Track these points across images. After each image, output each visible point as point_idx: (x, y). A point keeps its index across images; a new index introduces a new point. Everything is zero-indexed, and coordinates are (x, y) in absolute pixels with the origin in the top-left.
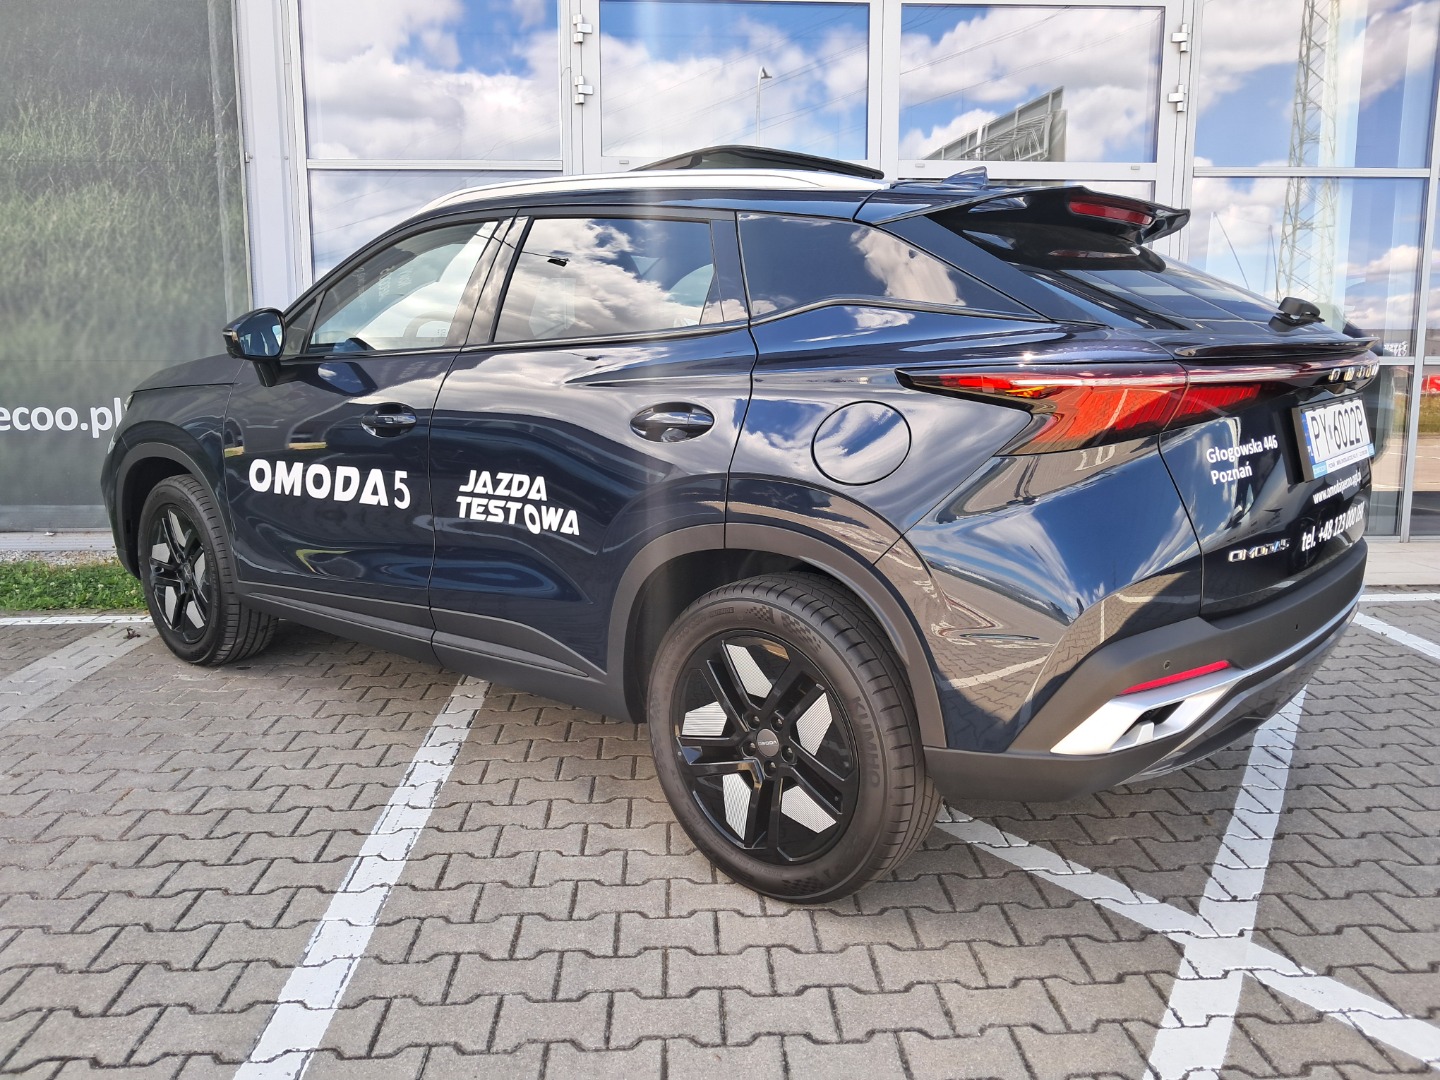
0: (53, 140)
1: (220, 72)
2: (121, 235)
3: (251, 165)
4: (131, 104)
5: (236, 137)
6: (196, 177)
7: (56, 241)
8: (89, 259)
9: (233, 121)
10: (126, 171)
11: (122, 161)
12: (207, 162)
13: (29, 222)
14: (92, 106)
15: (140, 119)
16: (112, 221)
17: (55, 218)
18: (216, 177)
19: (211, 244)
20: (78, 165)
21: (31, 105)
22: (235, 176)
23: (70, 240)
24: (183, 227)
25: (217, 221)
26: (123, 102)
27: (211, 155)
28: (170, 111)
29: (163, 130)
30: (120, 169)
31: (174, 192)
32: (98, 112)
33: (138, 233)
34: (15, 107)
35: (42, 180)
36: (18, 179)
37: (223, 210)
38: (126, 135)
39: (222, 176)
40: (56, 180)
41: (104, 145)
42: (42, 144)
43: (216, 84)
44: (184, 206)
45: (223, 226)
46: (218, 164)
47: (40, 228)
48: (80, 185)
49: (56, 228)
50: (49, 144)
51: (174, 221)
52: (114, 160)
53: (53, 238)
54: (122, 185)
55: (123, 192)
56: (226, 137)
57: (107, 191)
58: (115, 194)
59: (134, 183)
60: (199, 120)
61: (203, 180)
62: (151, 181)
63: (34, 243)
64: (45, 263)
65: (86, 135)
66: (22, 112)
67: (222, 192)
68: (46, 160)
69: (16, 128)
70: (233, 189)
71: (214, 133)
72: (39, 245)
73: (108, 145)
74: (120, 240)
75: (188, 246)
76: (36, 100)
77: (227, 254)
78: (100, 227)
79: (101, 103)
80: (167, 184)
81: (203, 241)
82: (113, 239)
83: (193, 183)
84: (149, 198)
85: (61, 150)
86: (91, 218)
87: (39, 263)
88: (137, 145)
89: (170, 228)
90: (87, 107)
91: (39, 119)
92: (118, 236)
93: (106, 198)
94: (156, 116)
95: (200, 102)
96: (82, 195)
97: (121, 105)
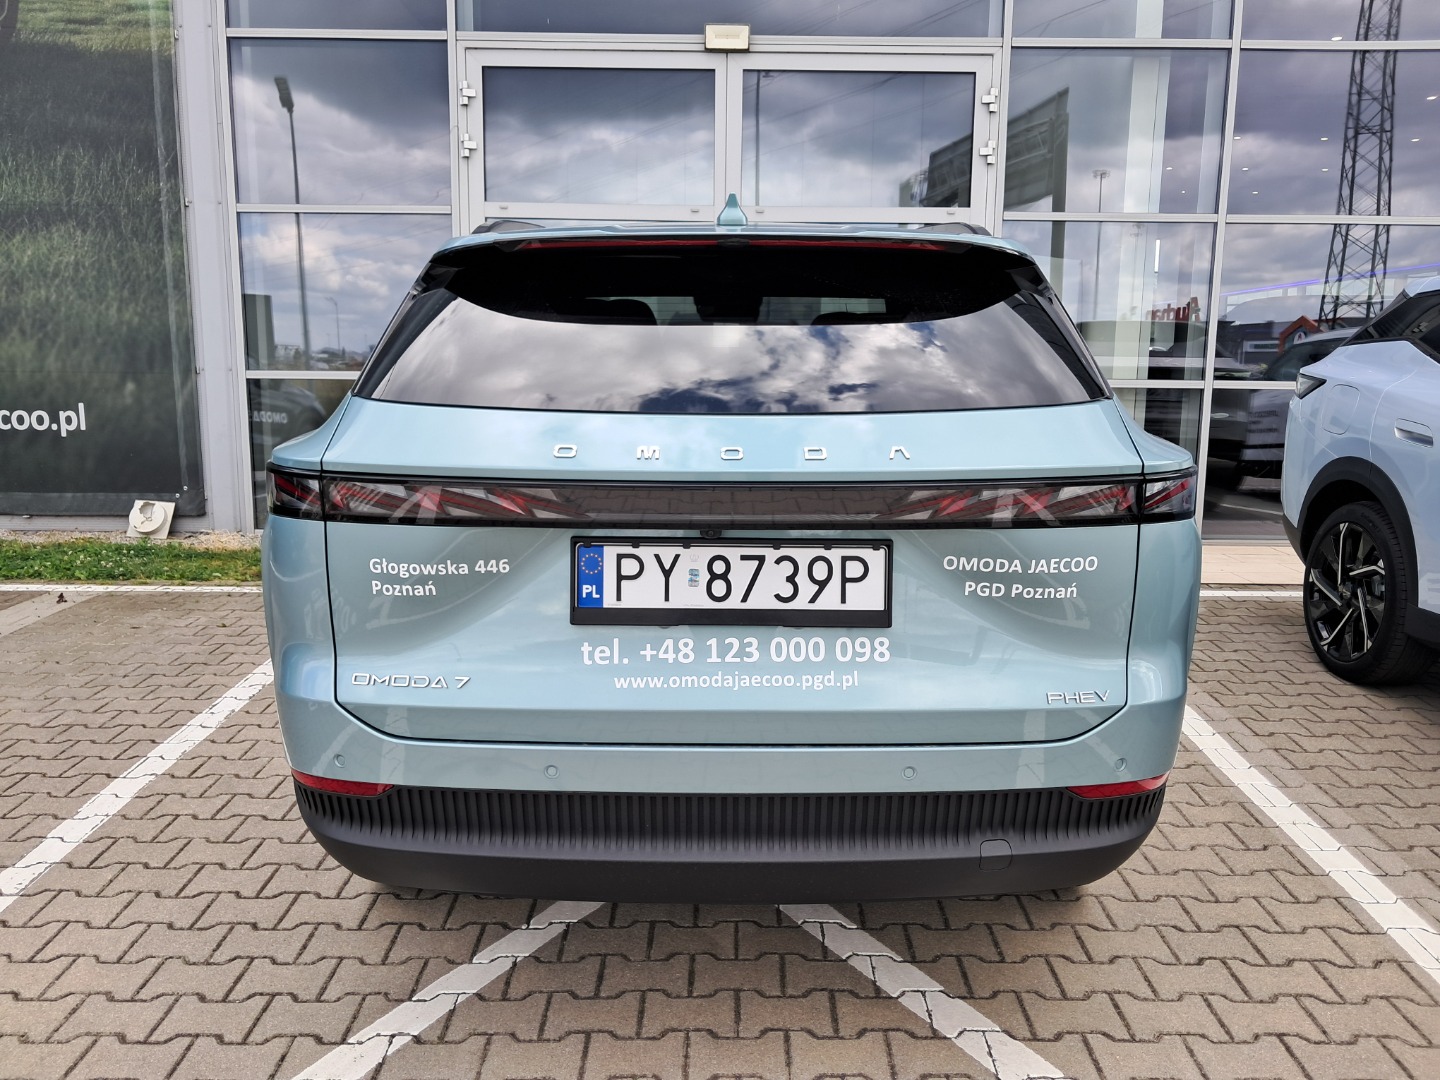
0: (28, 188)
1: (163, 131)
2: (84, 267)
3: (190, 210)
4: (91, 157)
5: (177, 185)
6: (145, 218)
7: (31, 272)
9: (175, 170)
10: (87, 214)
11: (83, 206)
12: (153, 206)
13: (8, 256)
14: (60, 159)
15: (99, 170)
16: (76, 256)
17: (29, 253)
18: (160, 219)
19: (157, 275)
20: (48, 209)
21: (10, 159)
22: (177, 218)
23: (42, 271)
24: (134, 260)
25: (162, 256)
26: (85, 155)
27: (157, 201)
28: (123, 164)
29: (118, 179)
30: (82, 212)
31: (127, 231)
32: (64, 164)
33: (97, 266)
35: (19, 221)
37: (167, 248)
38: (87, 184)
39: (166, 218)
40: (31, 221)
42: (20, 192)
43: (161, 140)
44: (135, 243)
45: (167, 259)
46: (162, 207)
47: (18, 261)
48: (50, 225)
49: (31, 261)
50: (24, 191)
51: (127, 255)
52: (78, 204)
53: (27, 269)
54: (83, 225)
55: (84, 231)
56: (169, 185)
57: (72, 230)
58: (79, 233)
59: (94, 224)
60: (147, 171)
61: (151, 220)
62: (107, 222)
63: (13, 273)
64: (21, 290)
65: (54, 183)
67: (166, 232)
68: (22, 204)
70: (174, 229)
71: (159, 182)
72: (17, 275)
73: (72, 192)
74: (82, 271)
75: (139, 276)
76: (14, 155)
77: (170, 284)
78: (66, 260)
79: (67, 157)
80: (120, 225)
81: (151, 272)
82: (77, 271)
83: (142, 224)
84: (106, 236)
85: (34, 196)
86: (58, 253)
87: (17, 291)
88: (96, 192)
89: (122, 262)
90: (55, 160)
91: (17, 170)
92: (81, 269)
93: (71, 237)
94: (112, 168)
95: (147, 156)
96: (52, 234)
97: (83, 158)
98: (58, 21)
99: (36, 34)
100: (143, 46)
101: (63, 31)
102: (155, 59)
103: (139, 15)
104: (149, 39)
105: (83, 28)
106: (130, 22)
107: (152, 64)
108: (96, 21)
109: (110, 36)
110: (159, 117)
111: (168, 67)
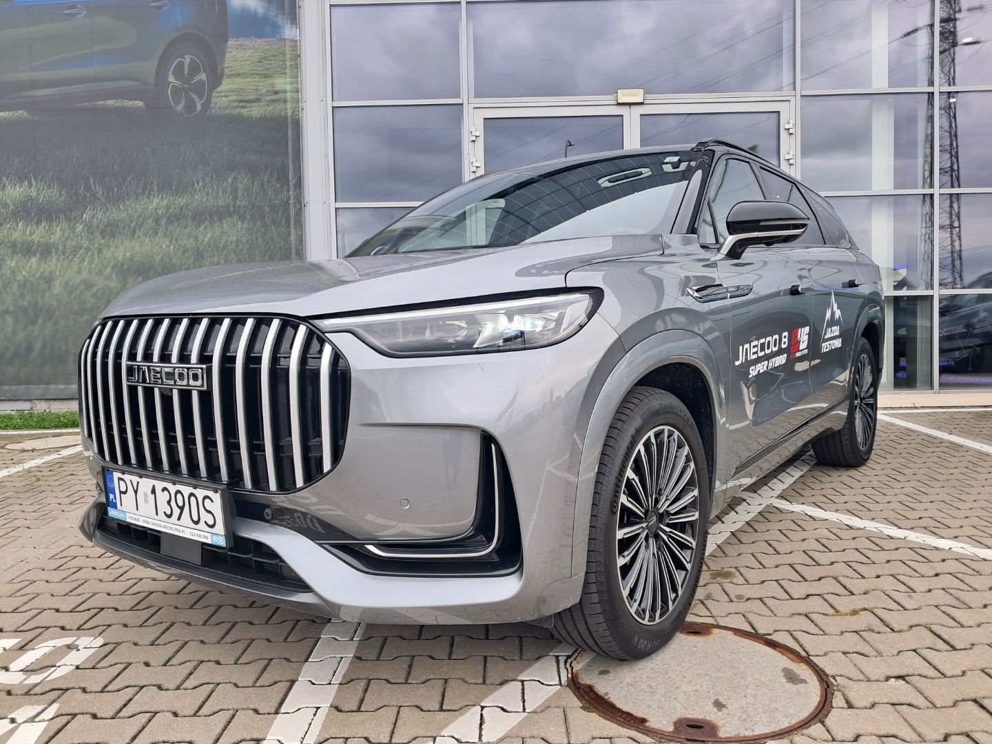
0: (210, 197)
1: (293, 162)
2: (242, 243)
3: (307, 208)
4: (249, 178)
5: (300, 193)
6: (280, 213)
7: (209, 247)
8: (225, 255)
9: (299, 184)
10: (245, 211)
11: (243, 207)
12: (285, 206)
13: (196, 238)
14: (230, 180)
15: (253, 185)
16: (237, 237)
17: (209, 235)
18: (290, 213)
19: (286, 247)
20: (222, 209)
21: (200, 181)
22: (300, 213)
23: (216, 246)
24: (272, 238)
25: (289, 235)
26: (245, 177)
27: (287, 202)
28: (268, 182)
29: (264, 191)
30: (242, 211)
31: (269, 221)
32: (232, 183)
33: (250, 242)
34: (193, 183)
35: (203, 217)
36: (192, 217)
37: (292, 230)
38: (246, 194)
39: (292, 213)
40: (210, 217)
41: (235, 199)
42: (205, 200)
43: (291, 167)
44: (273, 228)
45: (292, 237)
46: (291, 207)
47: (202, 242)
48: (222, 219)
49: (209, 240)
50: (208, 199)
51: (268, 236)
52: (239, 206)
53: (207, 246)
54: (242, 218)
55: (243, 222)
56: (295, 193)
57: (235, 221)
58: (239, 223)
59: (249, 217)
60: (282, 186)
61: (283, 215)
62: (257, 216)
63: (198, 248)
64: (203, 258)
65: (226, 194)
66: (196, 184)
67: (292, 221)
68: (206, 207)
69: (193, 193)
70: (298, 219)
71: (289, 191)
72: (200, 249)
73: (237, 199)
74: (241, 246)
75: (275, 247)
76: (203, 179)
77: (293, 251)
78: (231, 239)
79: (235, 178)
80: (265, 218)
82: (237, 245)
83: (278, 217)
84: (256, 224)
85: (213, 202)
86: (227, 235)
87: (200, 259)
88: (251, 199)
89: (266, 239)
90: (227, 181)
91: (204, 188)
92: (240, 243)
93: (234, 225)
94: (261, 184)
95: (282, 176)
96: (223, 224)
97: (244, 179)
98: (234, 102)
99: (221, 110)
100: (282, 113)
101: (236, 107)
102: (289, 120)
103: (281, 96)
104: (286, 109)
105: (248, 104)
106: (275, 100)
107: (287, 124)
108: (257, 101)
109: (263, 108)
110: (290, 154)
111: (297, 125)
